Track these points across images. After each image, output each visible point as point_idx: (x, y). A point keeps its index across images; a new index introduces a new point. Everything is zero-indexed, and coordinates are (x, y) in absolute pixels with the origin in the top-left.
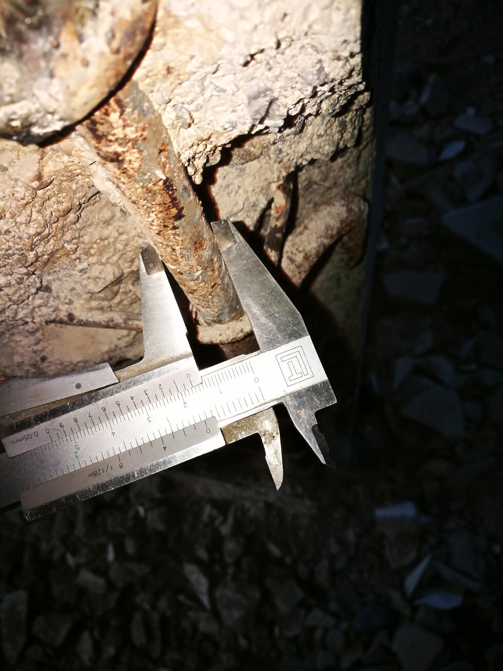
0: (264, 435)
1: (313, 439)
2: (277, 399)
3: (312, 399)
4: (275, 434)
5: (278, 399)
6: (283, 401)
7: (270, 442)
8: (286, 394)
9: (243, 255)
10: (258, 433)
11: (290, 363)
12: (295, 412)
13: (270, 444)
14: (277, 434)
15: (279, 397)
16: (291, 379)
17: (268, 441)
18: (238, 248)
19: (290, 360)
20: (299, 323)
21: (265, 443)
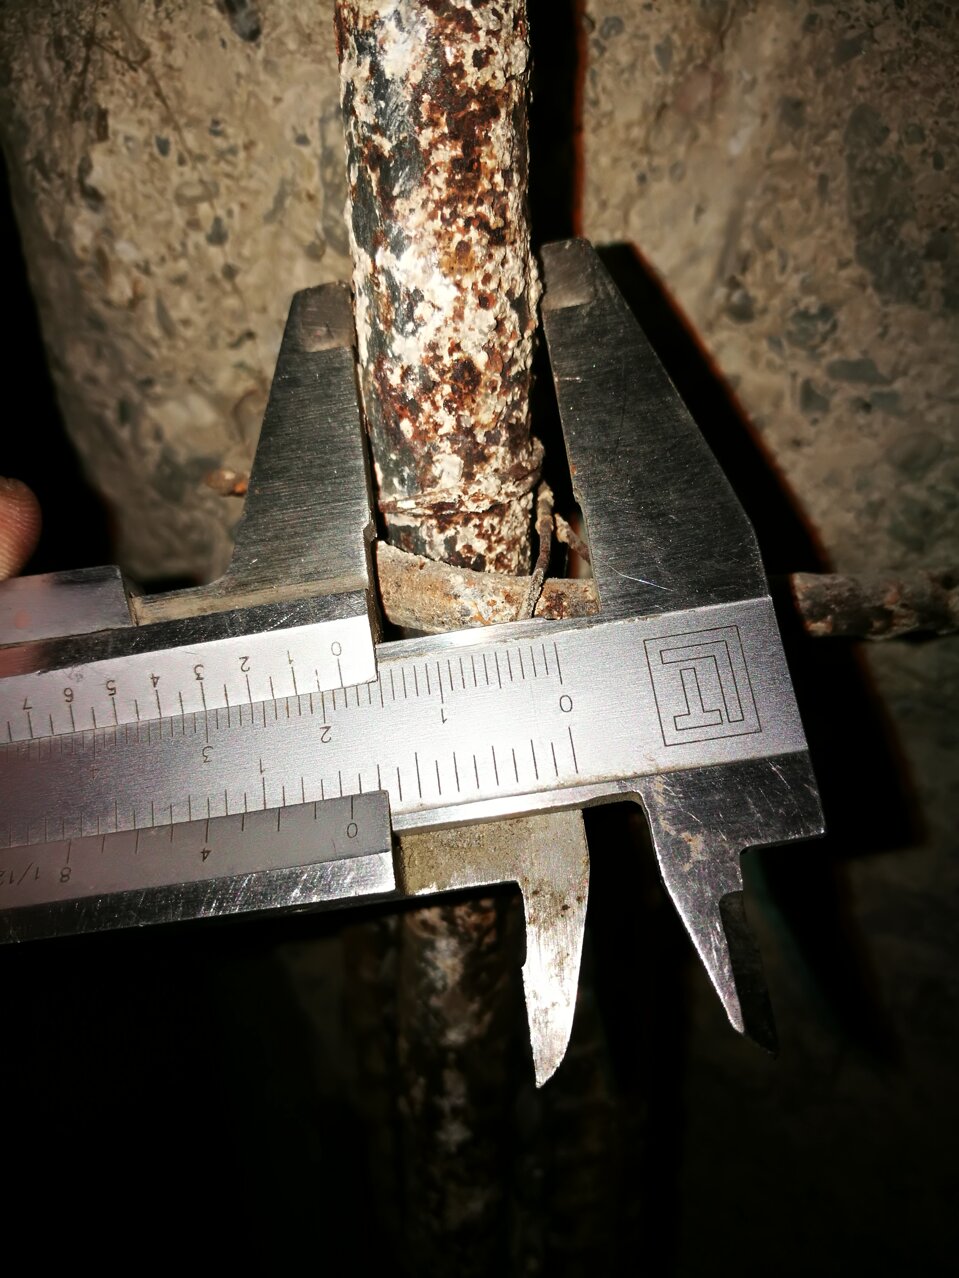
0: (535, 893)
1: (717, 940)
2: (618, 780)
3: (741, 805)
4: (571, 900)
5: (626, 779)
6: (638, 789)
7: (548, 924)
8: (653, 770)
9: (604, 332)
10: (514, 885)
11: (689, 676)
12: (673, 833)
13: (547, 929)
14: (579, 899)
15: (629, 773)
16: (682, 722)
17: (543, 915)
18: (597, 313)
19: (692, 664)
20: (744, 554)
21: (534, 921)
